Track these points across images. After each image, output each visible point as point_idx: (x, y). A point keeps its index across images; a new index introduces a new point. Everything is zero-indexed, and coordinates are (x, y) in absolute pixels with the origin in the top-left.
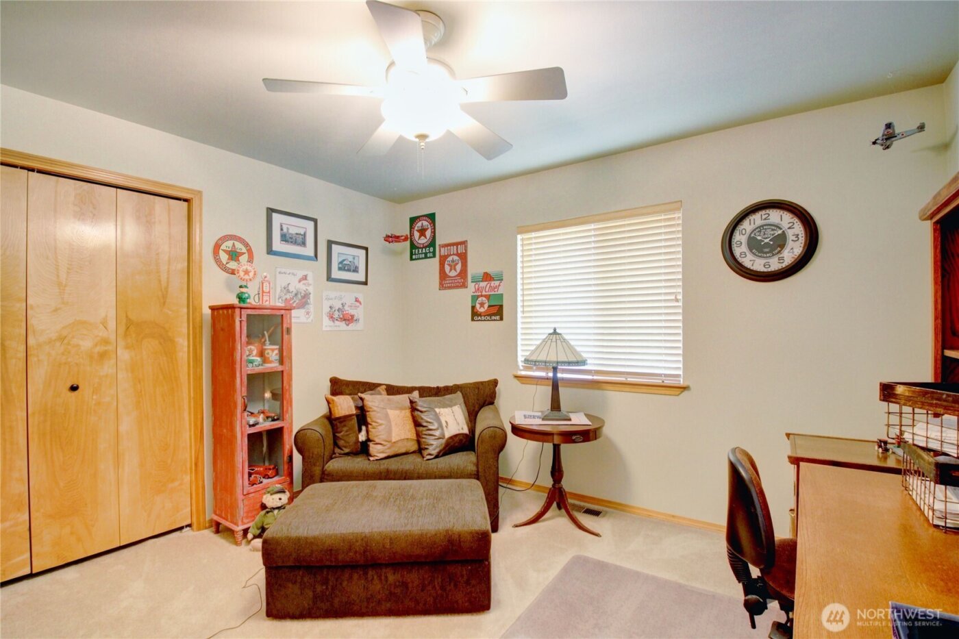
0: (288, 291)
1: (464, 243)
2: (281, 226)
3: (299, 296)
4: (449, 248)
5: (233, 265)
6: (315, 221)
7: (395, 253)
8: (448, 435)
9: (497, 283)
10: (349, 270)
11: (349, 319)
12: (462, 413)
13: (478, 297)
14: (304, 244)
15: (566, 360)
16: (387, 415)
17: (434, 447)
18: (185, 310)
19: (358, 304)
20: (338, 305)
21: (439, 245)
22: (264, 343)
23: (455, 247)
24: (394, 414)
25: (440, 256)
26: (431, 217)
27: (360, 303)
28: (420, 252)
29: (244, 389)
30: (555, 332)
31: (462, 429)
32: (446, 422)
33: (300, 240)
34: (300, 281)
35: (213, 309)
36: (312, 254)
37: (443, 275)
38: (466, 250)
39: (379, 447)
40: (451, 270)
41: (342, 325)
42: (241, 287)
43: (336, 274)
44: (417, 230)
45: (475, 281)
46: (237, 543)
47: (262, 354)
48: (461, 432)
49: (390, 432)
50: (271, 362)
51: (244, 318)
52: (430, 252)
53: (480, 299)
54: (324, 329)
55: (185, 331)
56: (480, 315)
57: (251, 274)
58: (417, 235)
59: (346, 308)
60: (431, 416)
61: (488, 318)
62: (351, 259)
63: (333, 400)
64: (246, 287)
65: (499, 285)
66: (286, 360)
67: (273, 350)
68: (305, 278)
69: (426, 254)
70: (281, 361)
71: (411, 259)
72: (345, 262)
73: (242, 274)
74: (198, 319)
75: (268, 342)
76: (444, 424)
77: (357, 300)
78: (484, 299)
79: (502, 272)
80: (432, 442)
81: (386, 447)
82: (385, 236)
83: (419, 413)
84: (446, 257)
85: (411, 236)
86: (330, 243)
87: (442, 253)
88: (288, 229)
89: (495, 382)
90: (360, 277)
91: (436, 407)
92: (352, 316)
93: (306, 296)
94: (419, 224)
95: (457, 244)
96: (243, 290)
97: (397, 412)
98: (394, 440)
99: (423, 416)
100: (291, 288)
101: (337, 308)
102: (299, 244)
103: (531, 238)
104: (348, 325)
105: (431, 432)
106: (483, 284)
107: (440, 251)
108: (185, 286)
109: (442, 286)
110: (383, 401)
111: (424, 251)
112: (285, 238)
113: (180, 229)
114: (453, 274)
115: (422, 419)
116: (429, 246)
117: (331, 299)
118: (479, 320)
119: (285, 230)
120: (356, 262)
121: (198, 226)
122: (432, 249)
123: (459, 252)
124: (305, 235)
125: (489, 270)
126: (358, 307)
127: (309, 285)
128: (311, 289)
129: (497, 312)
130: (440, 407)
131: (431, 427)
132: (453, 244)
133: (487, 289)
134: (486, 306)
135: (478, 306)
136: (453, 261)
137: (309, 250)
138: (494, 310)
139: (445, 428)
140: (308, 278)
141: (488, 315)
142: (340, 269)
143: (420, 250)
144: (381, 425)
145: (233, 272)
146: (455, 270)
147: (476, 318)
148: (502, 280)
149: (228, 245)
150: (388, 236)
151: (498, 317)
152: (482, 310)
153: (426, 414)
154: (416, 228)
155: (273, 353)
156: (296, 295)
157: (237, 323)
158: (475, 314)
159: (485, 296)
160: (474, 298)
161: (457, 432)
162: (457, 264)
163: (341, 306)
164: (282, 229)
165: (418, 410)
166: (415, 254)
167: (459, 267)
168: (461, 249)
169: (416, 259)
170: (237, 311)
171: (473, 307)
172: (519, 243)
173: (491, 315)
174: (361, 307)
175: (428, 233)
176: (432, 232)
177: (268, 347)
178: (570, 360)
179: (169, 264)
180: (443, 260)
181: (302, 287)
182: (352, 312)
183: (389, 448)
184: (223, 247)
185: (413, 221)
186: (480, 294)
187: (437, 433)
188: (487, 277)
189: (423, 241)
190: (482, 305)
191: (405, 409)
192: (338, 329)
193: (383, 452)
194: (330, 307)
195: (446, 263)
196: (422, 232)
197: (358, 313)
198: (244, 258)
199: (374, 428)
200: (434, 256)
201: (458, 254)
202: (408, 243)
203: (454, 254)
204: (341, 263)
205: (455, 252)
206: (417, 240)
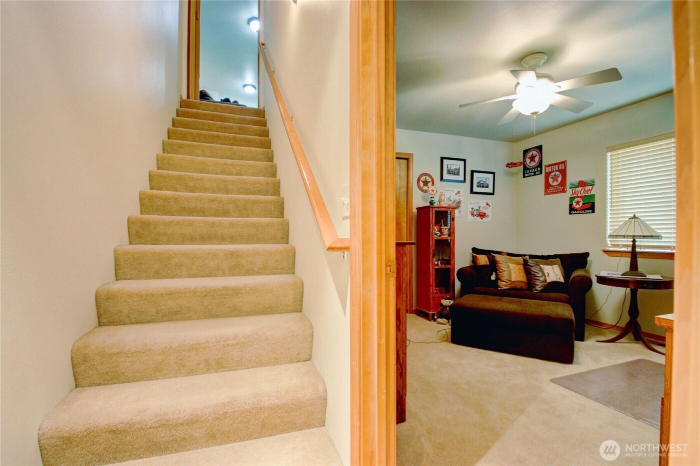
0: (450, 200)
1: (564, 162)
2: (447, 166)
3: (456, 203)
4: (552, 167)
5: (425, 188)
6: (464, 160)
7: (512, 174)
8: (548, 281)
9: (590, 187)
10: (483, 187)
11: (482, 215)
12: (559, 270)
13: (575, 198)
14: (458, 174)
15: (641, 234)
16: (509, 267)
17: (539, 286)
18: (405, 210)
19: (488, 206)
20: (476, 207)
21: (545, 166)
22: (441, 226)
23: (557, 166)
24: (512, 266)
25: (546, 173)
26: (539, 148)
27: (490, 206)
28: (531, 171)
29: (433, 247)
30: (634, 217)
31: (560, 279)
32: (548, 273)
33: (456, 172)
34: (456, 194)
35: (417, 209)
36: (463, 179)
37: (547, 185)
38: (565, 167)
39: (504, 283)
40: (553, 181)
41: (479, 218)
42: (431, 198)
43: (475, 189)
44: (529, 158)
45: (572, 187)
46: (430, 320)
47: (440, 230)
48: (559, 280)
49: (510, 275)
50: (445, 235)
51: (434, 212)
52: (538, 171)
53: (576, 199)
54: (469, 220)
55: (405, 220)
56: (576, 210)
57: (435, 192)
58: (528, 161)
59: (481, 209)
60: (537, 269)
61: (583, 212)
62: (484, 180)
63: (476, 257)
64: (434, 198)
65: (592, 189)
66: (452, 234)
67: (446, 229)
68: (459, 192)
69: (535, 172)
70: (449, 235)
71: (524, 177)
72: (481, 182)
73: (431, 192)
74: (411, 214)
75: (443, 225)
76: (546, 274)
77: (487, 204)
78: (579, 199)
79: (594, 179)
80: (538, 283)
81: (508, 284)
82: (506, 164)
83: (529, 267)
84: (549, 173)
85: (524, 162)
86: (473, 172)
87: (547, 171)
88: (450, 167)
89: (587, 254)
90: (490, 190)
91: (541, 264)
92: (485, 214)
93: (459, 203)
94: (530, 154)
95: (558, 164)
96: (432, 199)
97: (515, 265)
98: (513, 280)
99: (532, 268)
100: (452, 199)
101: (476, 209)
102: (456, 175)
103: (619, 154)
104: (482, 219)
105: (537, 278)
106: (579, 189)
107: (545, 169)
108: (406, 199)
109: (546, 193)
110: (506, 258)
111: (533, 170)
112: (449, 172)
113: (404, 173)
114: (555, 183)
115: (531, 270)
116: (537, 167)
117: (473, 204)
118: (576, 214)
119: (449, 168)
120: (487, 182)
121: (411, 170)
122: (539, 169)
123: (560, 169)
124: (459, 169)
125: (583, 179)
126: (488, 208)
127: (461, 196)
128: (462, 199)
129: (590, 207)
130: (543, 265)
131: (537, 275)
132: (555, 164)
133: (582, 192)
134: (581, 204)
135: (574, 204)
136: (555, 175)
137: (461, 177)
138: (588, 206)
139: (547, 277)
140: (460, 192)
141: (582, 210)
142: (478, 186)
143: (531, 170)
144: (505, 271)
145: (425, 191)
146: (557, 181)
147: (572, 212)
148: (594, 185)
149: (423, 178)
150: (508, 164)
151: (590, 211)
152: (578, 206)
153: (534, 267)
154: (528, 157)
155: (446, 231)
156: (454, 202)
157: (431, 215)
158: (572, 210)
159: (581, 197)
160: (572, 199)
161: (556, 280)
162: (558, 177)
163: (478, 208)
164: (448, 168)
165: (529, 265)
166: (527, 173)
167: (560, 179)
168: (561, 167)
169: (527, 177)
170: (431, 209)
171: (571, 205)
172: (609, 158)
173: (585, 210)
174: (490, 208)
175: (537, 159)
176: (539, 158)
177: (443, 227)
178: (645, 234)
179: (400, 190)
180: (547, 175)
181: (457, 198)
182: (484, 211)
183: (509, 284)
184: (421, 179)
185: (525, 152)
186: (576, 196)
187: (542, 279)
188: (582, 184)
189: (533, 164)
190: (578, 203)
191: (519, 264)
192: (475, 221)
193: (506, 286)
194: (472, 209)
195: (550, 177)
196: (532, 158)
197: (488, 211)
198: (430, 184)
199: (500, 272)
200: (541, 173)
201: (559, 171)
202: (522, 167)
203: (556, 171)
204: (479, 183)
205: (557, 169)
206: (528, 164)
